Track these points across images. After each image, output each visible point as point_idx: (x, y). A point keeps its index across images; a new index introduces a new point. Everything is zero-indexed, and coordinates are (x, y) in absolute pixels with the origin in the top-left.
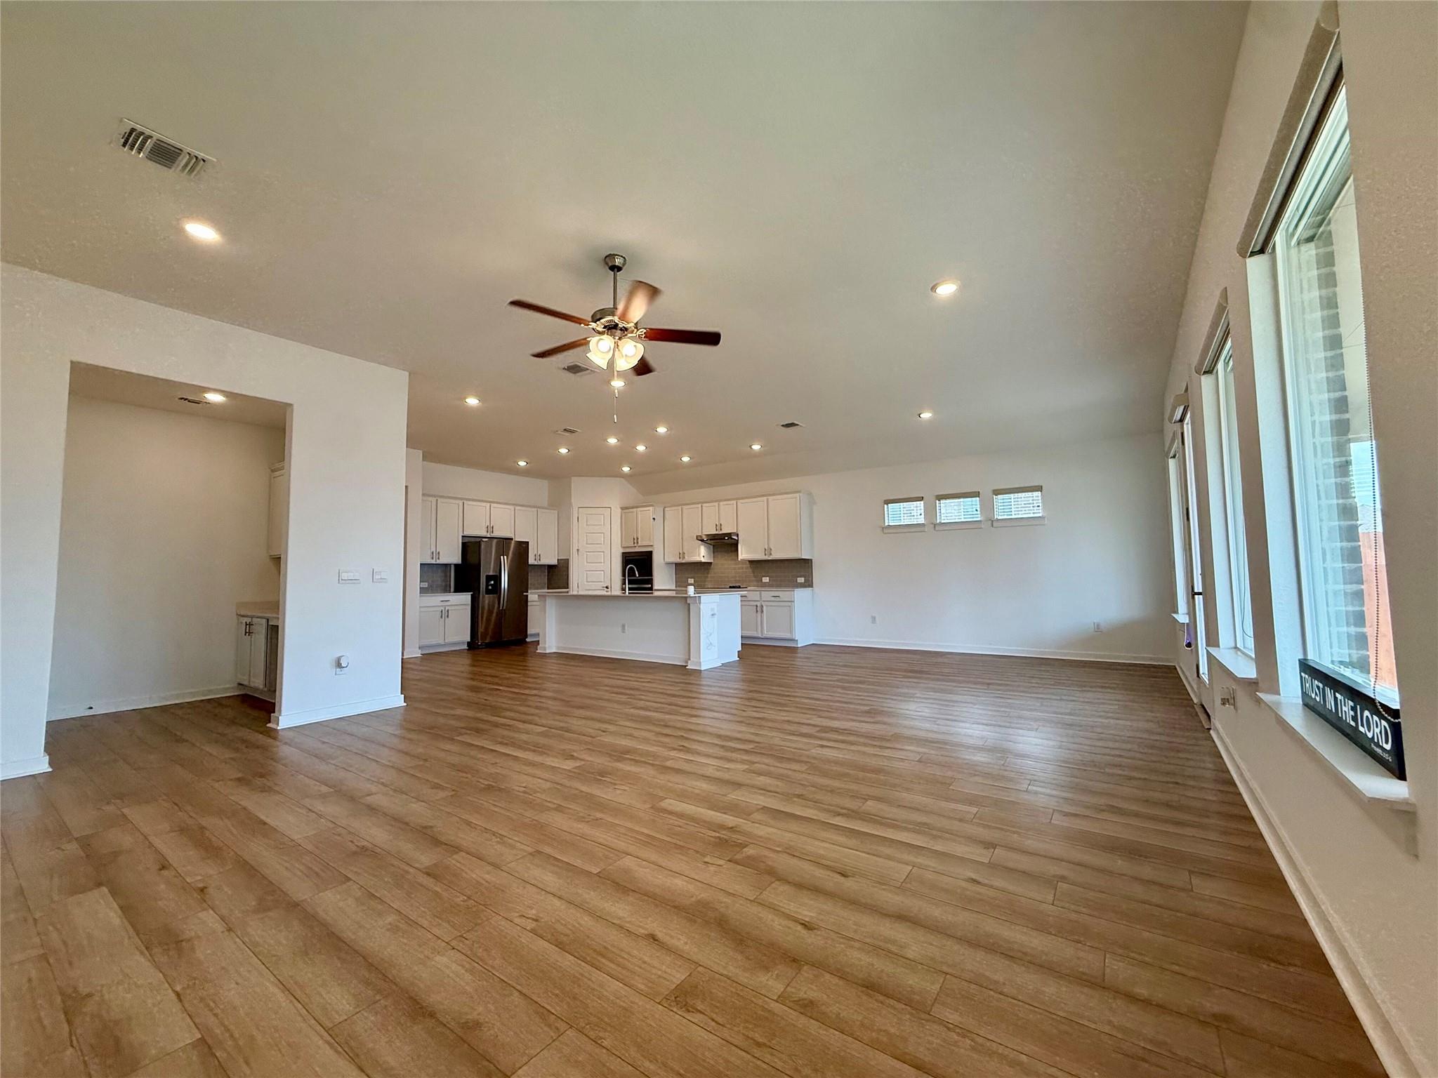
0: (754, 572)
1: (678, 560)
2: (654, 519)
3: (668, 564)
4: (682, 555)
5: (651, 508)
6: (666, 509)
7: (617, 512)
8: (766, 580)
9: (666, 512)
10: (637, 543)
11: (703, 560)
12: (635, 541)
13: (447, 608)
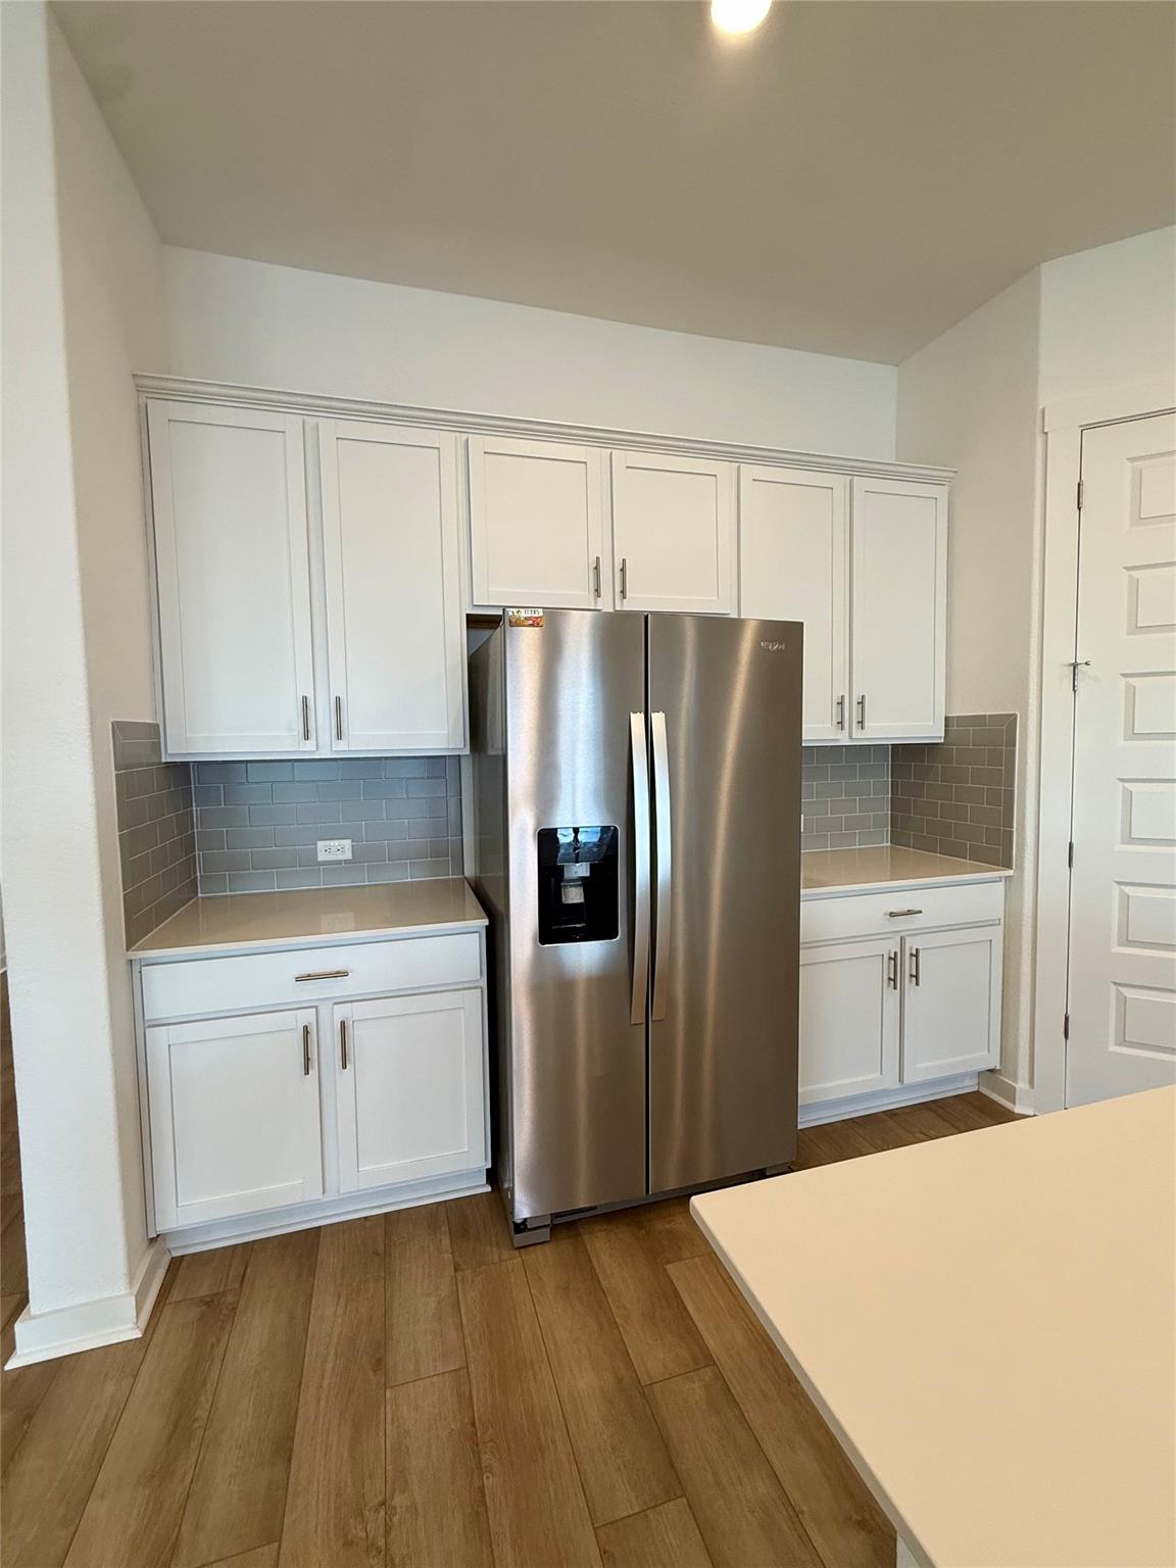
13: (341, 1012)
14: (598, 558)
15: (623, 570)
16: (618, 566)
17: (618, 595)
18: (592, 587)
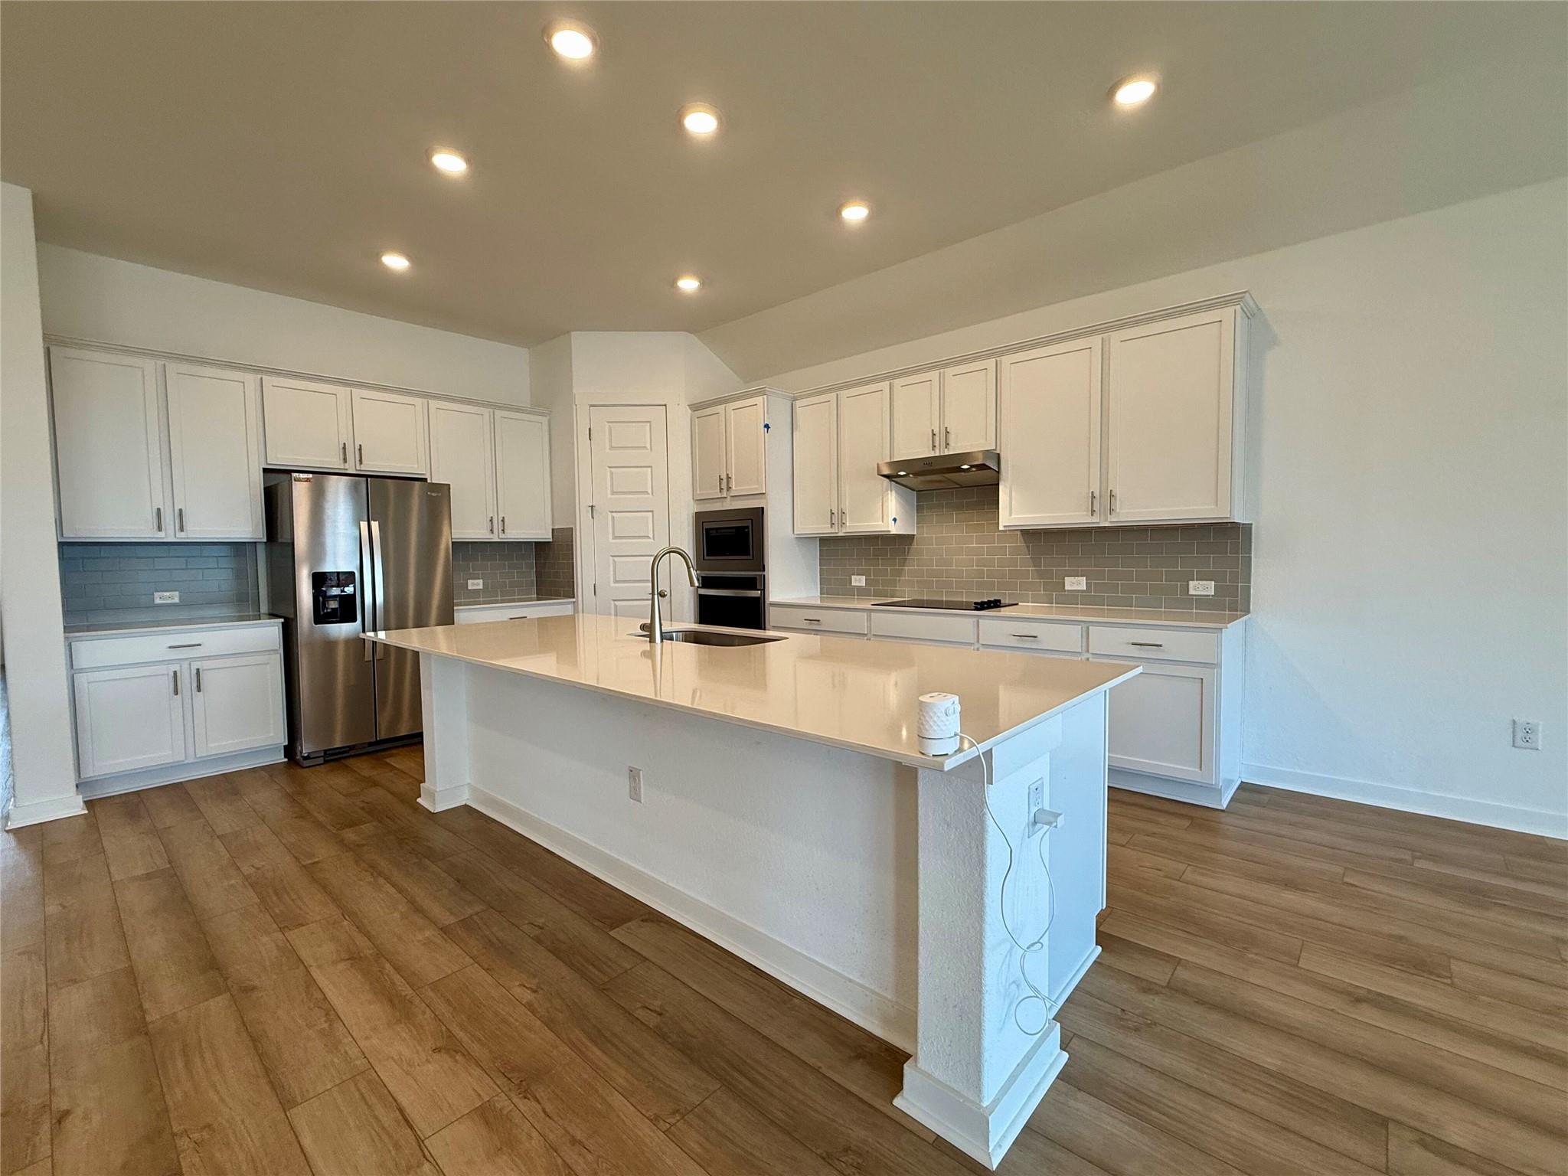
0: (1036, 562)
1: (826, 530)
2: (767, 426)
3: (804, 540)
4: (837, 516)
5: (759, 400)
6: (798, 403)
7: (681, 416)
8: (1076, 584)
9: (798, 411)
10: (729, 488)
11: (894, 530)
12: (724, 486)
13: (195, 666)
14: (344, 444)
15: (360, 450)
16: (357, 447)
17: (358, 462)
18: (342, 457)
